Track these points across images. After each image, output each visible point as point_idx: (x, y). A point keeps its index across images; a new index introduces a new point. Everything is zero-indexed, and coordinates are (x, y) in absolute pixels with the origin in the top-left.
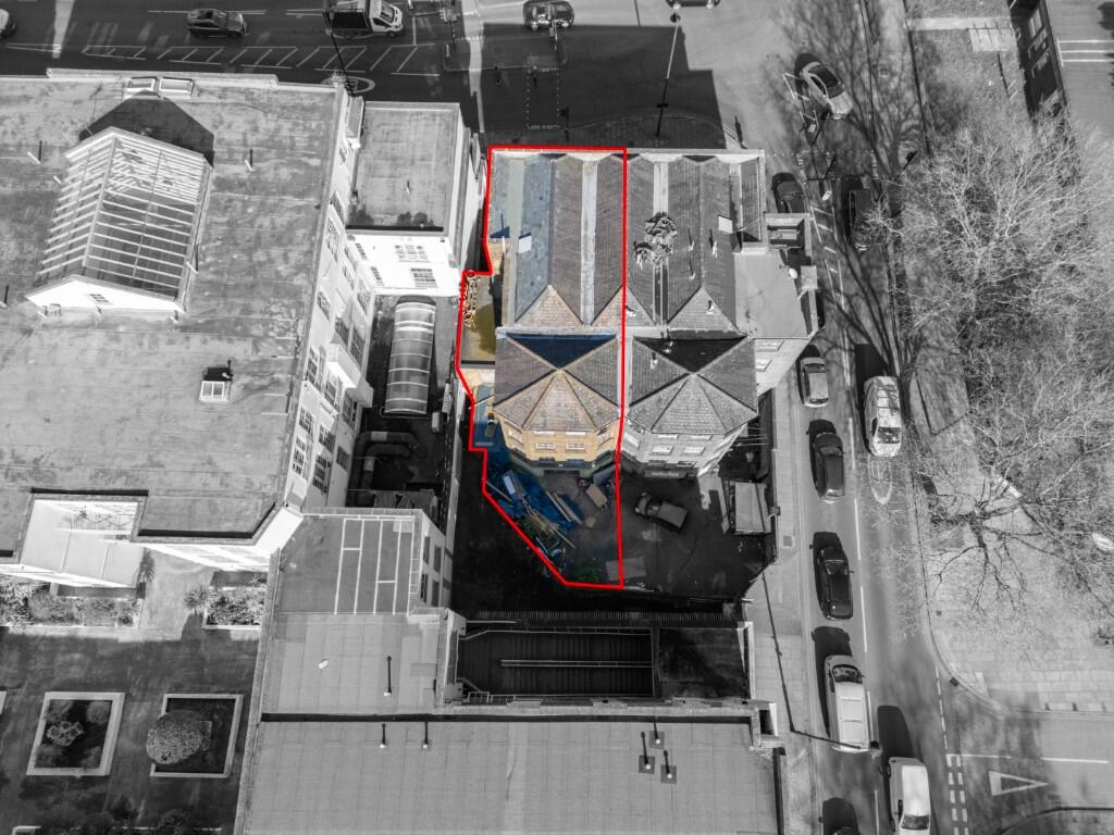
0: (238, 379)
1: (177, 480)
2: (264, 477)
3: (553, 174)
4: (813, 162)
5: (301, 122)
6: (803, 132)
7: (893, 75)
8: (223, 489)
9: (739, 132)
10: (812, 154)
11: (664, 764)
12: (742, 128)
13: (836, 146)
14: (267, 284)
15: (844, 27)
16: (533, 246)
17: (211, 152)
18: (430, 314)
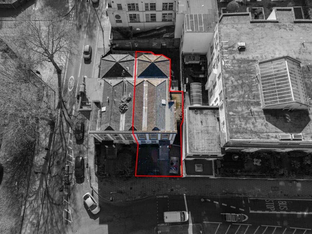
0: (237, 49)
2: (224, 28)
3: (156, 123)
8: (233, 25)
14: (235, 74)
16: (161, 101)
17: (264, 115)
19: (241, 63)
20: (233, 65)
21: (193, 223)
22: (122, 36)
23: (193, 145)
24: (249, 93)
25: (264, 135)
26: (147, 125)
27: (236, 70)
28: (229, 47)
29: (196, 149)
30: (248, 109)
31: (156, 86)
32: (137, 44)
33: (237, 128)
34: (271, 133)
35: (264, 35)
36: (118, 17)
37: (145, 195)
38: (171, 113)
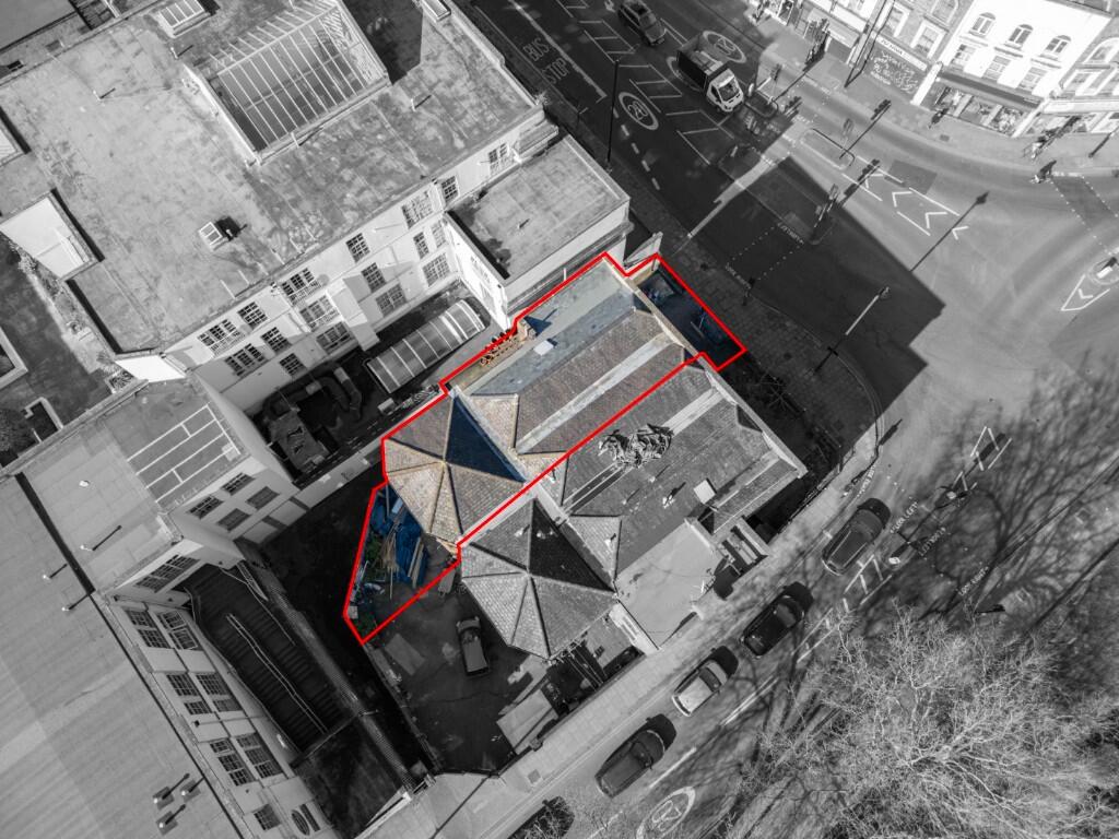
0: (237, 243)
1: (127, 269)
2: (172, 323)
3: (622, 318)
4: (921, 523)
5: (485, 107)
6: (944, 490)
7: (1089, 527)
8: (143, 304)
9: (888, 435)
10: (929, 515)
11: (173, 812)
12: (895, 434)
13: (959, 530)
14: (329, 197)
15: (1095, 444)
16: (546, 355)
17: (404, 74)
18: (475, 329)
19: (282, 205)
20: (302, 219)
21: (732, 181)
23: (598, 205)
24: (368, 137)
25: (463, 48)
27: (315, 204)
28: (242, 265)
30: (416, 115)
34: (444, 38)
35: (132, 199)
38: (561, 308)
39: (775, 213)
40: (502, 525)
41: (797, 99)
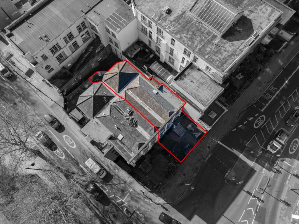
0: (166, 15)
2: (143, 8)
8: (146, 1)
9: (164, 208)
14: (183, 30)
16: (153, 92)
17: (225, 39)
18: (170, 84)
19: (178, 21)
20: (175, 26)
21: (242, 153)
22: (63, 80)
23: (203, 100)
24: (203, 35)
25: (239, 52)
26: (162, 117)
27: (180, 28)
28: (160, 17)
29: (207, 101)
30: (213, 45)
31: (139, 86)
32: (80, 76)
33: (220, 62)
34: (240, 47)
36: (48, 67)
37: (197, 169)
38: (168, 94)
39: (233, 168)
40: (107, 90)
41: (280, 172)
